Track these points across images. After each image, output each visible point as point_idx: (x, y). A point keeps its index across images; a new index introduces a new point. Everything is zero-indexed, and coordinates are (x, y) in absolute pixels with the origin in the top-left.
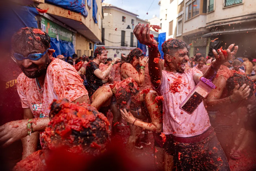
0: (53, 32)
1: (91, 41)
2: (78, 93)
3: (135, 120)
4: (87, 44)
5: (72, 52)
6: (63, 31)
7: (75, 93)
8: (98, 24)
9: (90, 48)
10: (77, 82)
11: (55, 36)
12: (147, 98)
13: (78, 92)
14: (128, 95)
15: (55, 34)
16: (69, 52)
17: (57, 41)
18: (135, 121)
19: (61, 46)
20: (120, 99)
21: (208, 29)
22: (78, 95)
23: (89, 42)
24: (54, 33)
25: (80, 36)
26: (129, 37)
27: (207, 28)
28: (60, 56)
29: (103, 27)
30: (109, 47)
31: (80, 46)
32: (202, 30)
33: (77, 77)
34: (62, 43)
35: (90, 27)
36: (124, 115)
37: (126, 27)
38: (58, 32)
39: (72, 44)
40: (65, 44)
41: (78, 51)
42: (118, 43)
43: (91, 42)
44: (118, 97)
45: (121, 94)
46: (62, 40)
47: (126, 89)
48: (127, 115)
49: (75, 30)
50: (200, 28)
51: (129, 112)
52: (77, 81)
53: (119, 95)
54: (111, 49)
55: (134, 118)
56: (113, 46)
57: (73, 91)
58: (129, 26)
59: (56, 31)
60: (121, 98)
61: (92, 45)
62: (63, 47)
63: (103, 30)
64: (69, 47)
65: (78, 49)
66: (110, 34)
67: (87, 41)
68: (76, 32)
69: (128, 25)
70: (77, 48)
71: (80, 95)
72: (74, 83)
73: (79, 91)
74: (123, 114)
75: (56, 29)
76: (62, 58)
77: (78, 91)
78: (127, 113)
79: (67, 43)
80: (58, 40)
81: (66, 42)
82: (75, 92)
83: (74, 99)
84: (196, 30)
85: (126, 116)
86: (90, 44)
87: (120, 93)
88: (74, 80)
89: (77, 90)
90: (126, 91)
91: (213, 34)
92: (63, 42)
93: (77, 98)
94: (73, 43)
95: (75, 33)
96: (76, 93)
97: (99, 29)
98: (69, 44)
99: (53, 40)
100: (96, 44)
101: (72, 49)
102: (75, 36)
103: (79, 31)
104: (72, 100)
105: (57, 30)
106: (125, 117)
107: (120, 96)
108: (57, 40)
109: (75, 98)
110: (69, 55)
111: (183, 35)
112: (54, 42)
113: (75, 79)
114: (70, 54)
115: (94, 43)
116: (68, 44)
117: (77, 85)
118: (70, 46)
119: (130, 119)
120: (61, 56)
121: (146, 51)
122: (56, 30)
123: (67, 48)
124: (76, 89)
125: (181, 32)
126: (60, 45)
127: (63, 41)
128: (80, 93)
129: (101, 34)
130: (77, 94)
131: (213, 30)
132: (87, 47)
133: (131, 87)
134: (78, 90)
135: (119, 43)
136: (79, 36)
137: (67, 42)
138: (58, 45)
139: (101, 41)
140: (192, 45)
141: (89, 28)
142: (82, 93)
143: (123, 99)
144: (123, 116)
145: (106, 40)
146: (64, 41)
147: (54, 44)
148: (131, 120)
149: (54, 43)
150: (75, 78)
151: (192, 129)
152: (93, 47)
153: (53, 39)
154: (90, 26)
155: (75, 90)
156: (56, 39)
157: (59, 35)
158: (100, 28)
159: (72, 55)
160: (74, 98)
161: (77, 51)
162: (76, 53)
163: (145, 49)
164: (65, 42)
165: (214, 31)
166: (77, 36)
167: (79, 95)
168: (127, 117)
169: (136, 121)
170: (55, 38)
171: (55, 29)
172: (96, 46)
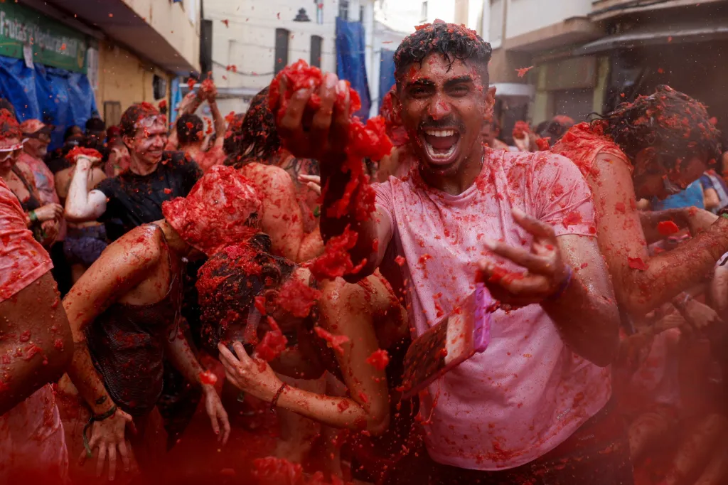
0: (12, 36)
1: (161, 67)
2: (23, 268)
3: (279, 386)
4: (144, 81)
5: (85, 111)
6: (48, 31)
7: (13, 267)
8: (185, 6)
9: (157, 96)
10: (15, 224)
11: (16, 51)
12: (329, 298)
13: (24, 264)
14: (249, 284)
15: (18, 42)
16: (74, 112)
17: (24, 70)
18: (280, 391)
19: (42, 90)
20: (218, 302)
21: (597, 23)
22: (26, 273)
23: (152, 71)
24: (14, 40)
25: (117, 51)
26: (304, 51)
27: (596, 18)
28: (27, 125)
29: (206, 17)
30: (227, 89)
31: (118, 86)
32: (576, 27)
33: (14, 207)
34: (44, 75)
35: (151, 17)
36: (235, 367)
37: (294, 17)
38: (31, 38)
39: (83, 81)
40: (55, 80)
41: (109, 108)
42: (262, 75)
43: (158, 72)
44: (208, 296)
45: (221, 284)
46: (47, 67)
47: (242, 262)
48: (247, 369)
49: (96, 28)
50: (569, 21)
51: (256, 355)
52: (16, 219)
53: (211, 287)
54: (237, 96)
55: (276, 380)
56: (243, 88)
57: (6, 259)
58: (302, 12)
59: (20, 32)
60: (221, 298)
61: (164, 83)
62: (48, 91)
63: (206, 27)
64: (72, 92)
65: (106, 99)
66: (231, 42)
67: (142, 70)
68: (99, 35)
69: (299, 8)
70: (103, 96)
71: (31, 275)
72: (9, 229)
73: (27, 257)
74: (231, 365)
75: (23, 25)
76: (36, 130)
77: (23, 260)
78: (247, 360)
79: (66, 77)
80: (29, 64)
81: (61, 71)
82: (12, 263)
83: (13, 290)
84: (555, 27)
85: (243, 372)
86: (156, 80)
87: (216, 277)
88: (8, 219)
89: (20, 257)
90: (240, 268)
91: (615, 43)
92: (48, 73)
93: (22, 286)
94: (90, 77)
95: (94, 38)
96: (16, 266)
97: (191, 23)
98: (74, 79)
99: (10, 66)
100: (182, 79)
101: (83, 97)
102: (96, 49)
103: (113, 30)
104: (6, 295)
105: (25, 28)
106: (238, 373)
107: (217, 291)
108: (24, 66)
109: (15, 287)
110: (73, 121)
111: (508, 46)
112: (13, 71)
113: (8, 212)
114: (75, 116)
115: (172, 75)
116: (69, 79)
117: (16, 236)
118: (77, 89)
119: (259, 384)
120: (29, 126)
121: (369, 106)
122: (22, 29)
123: (62, 96)
124: (16, 254)
125: (500, 34)
126: (35, 82)
127: (50, 70)
128: (32, 268)
129: (197, 40)
130: (23, 272)
131: (618, 26)
132: (144, 89)
133: (260, 251)
134: (22, 254)
135: (267, 74)
136: (112, 48)
137: (65, 71)
138: (29, 85)
139: (197, 68)
140: (542, 84)
141: (148, 20)
142: (36, 264)
143: (228, 301)
144: (233, 370)
145: (216, 63)
146: (52, 67)
147: (13, 79)
148: (265, 385)
149: (15, 77)
150: (8, 210)
151: (500, 445)
152: (167, 91)
153: (12, 61)
154: (151, 11)
155: (12, 257)
156: (22, 60)
157: (35, 47)
158: (195, 18)
159: (85, 120)
160: (10, 286)
161: (105, 104)
162: (101, 116)
163: (366, 100)
164: (58, 71)
165: (623, 32)
166: (105, 48)
167: (31, 272)
168: (250, 376)
169: (285, 390)
170: (19, 56)
171: (20, 26)
172: (178, 87)
